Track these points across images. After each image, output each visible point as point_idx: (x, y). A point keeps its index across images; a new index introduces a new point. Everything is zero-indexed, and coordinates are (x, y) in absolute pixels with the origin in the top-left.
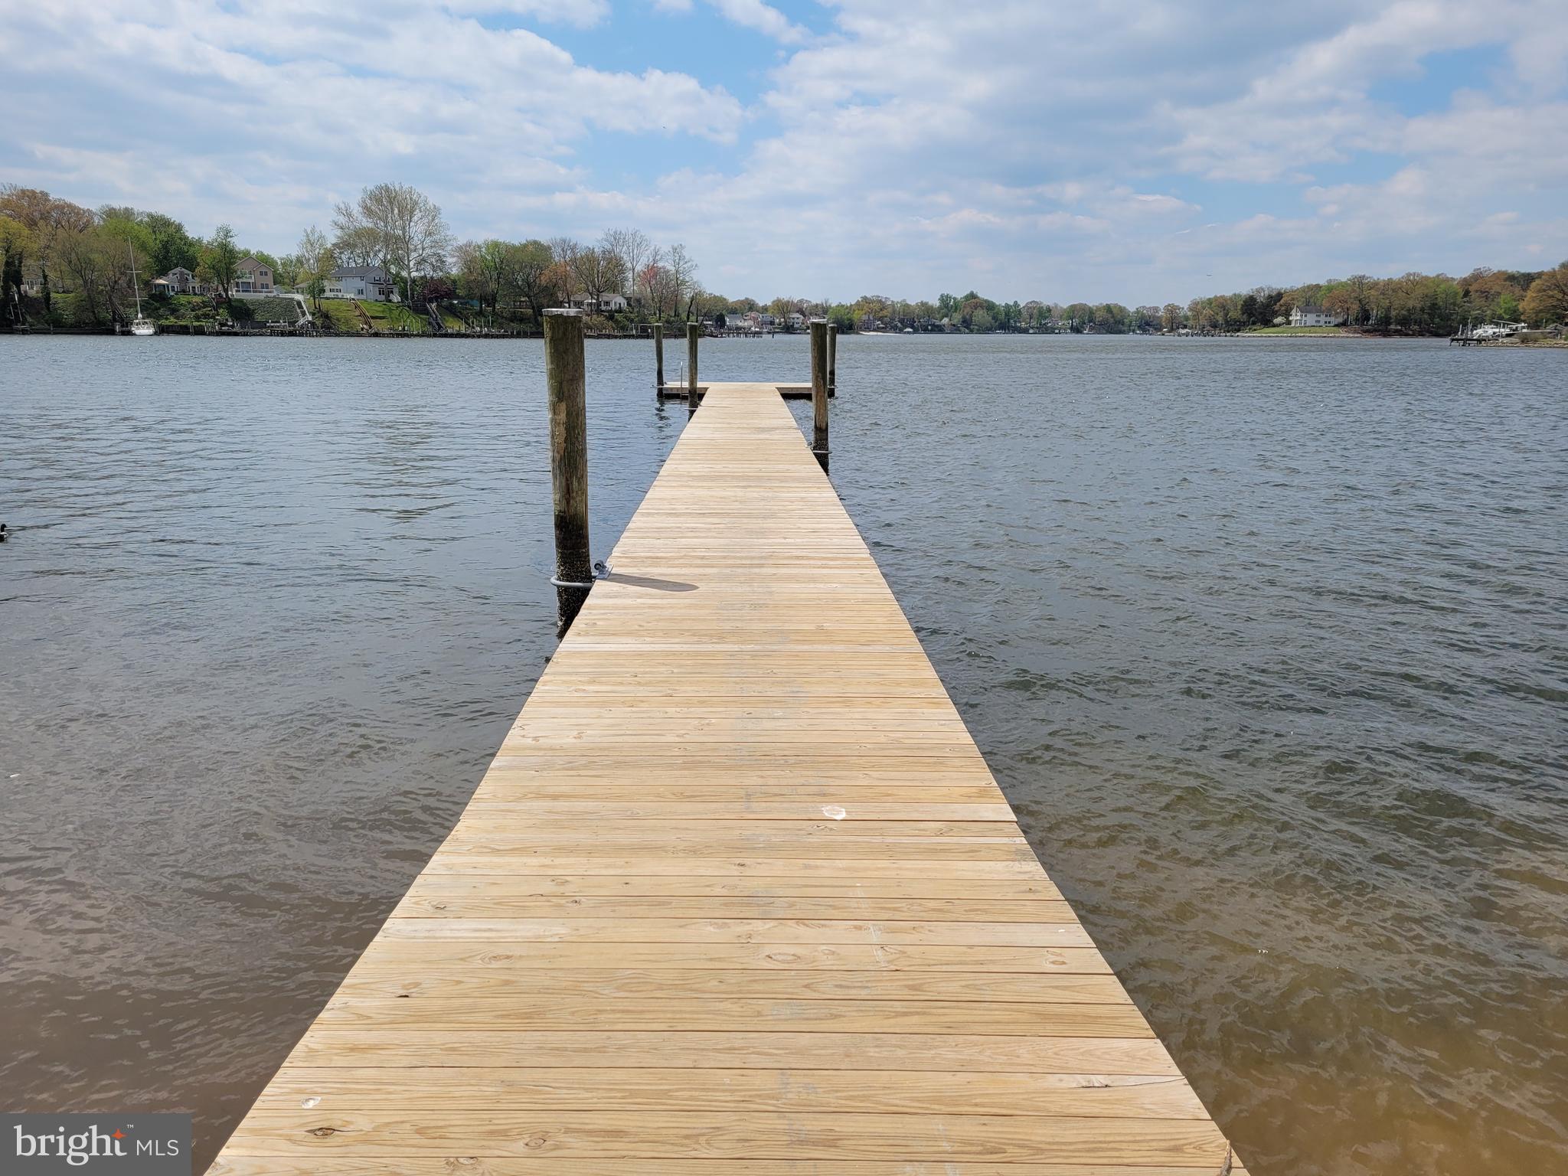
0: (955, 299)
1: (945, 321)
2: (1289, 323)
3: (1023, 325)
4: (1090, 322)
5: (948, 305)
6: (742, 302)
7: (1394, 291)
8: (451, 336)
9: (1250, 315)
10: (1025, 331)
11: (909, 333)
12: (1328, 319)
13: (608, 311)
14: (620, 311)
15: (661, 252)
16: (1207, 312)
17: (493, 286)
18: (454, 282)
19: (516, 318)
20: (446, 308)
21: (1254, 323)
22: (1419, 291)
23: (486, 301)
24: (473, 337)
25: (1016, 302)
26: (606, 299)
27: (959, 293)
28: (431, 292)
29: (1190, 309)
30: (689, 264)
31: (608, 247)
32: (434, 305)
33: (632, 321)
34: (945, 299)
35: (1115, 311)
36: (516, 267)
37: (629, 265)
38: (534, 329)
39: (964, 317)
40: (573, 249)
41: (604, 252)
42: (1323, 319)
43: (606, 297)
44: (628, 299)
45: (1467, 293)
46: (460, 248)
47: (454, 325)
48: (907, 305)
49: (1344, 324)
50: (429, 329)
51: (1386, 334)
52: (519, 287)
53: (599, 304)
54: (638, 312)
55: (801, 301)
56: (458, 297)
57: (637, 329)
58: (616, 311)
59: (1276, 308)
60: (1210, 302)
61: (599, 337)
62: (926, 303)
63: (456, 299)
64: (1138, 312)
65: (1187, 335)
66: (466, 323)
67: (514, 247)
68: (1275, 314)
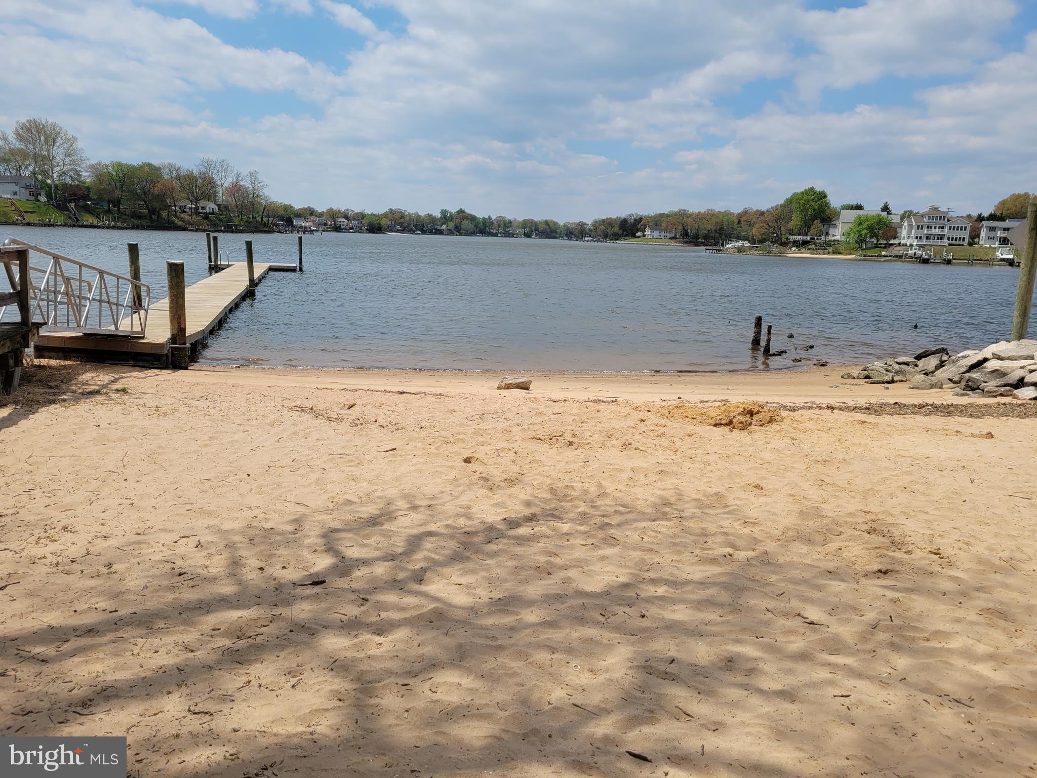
0: (450, 213)
1: (444, 227)
2: (644, 236)
3: (495, 231)
4: (535, 231)
5: (446, 217)
6: (305, 209)
7: (700, 219)
8: (87, 227)
9: (624, 230)
10: (496, 235)
11: (418, 234)
12: (666, 234)
13: (204, 213)
14: (213, 213)
15: (242, 175)
16: (602, 227)
17: (118, 193)
18: (88, 188)
19: (134, 215)
20: (81, 207)
21: (626, 235)
22: (714, 220)
23: (112, 202)
24: (103, 228)
25: (489, 216)
26: (202, 205)
27: (453, 209)
28: (71, 195)
29: (593, 225)
30: (262, 184)
31: (203, 170)
32: (73, 205)
33: (221, 220)
34: (444, 212)
35: (551, 225)
36: (135, 180)
37: (219, 183)
38: (149, 224)
39: (455, 225)
40: (178, 170)
41: (200, 173)
42: (663, 234)
43: (202, 203)
44: (219, 206)
45: (739, 222)
46: (92, 166)
47: (89, 219)
48: (419, 216)
49: (674, 238)
50: (70, 222)
51: (697, 244)
52: (137, 194)
53: (197, 208)
54: (226, 215)
55: (347, 210)
56: (91, 200)
57: (224, 226)
58: (210, 213)
59: (639, 227)
60: (603, 221)
61: (197, 230)
62: (431, 215)
63: (89, 201)
64: (565, 225)
65: (591, 241)
66: (98, 218)
67: (133, 167)
68: (638, 230)
